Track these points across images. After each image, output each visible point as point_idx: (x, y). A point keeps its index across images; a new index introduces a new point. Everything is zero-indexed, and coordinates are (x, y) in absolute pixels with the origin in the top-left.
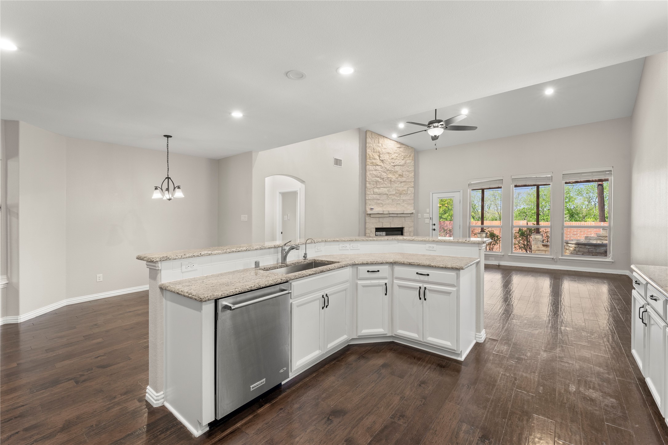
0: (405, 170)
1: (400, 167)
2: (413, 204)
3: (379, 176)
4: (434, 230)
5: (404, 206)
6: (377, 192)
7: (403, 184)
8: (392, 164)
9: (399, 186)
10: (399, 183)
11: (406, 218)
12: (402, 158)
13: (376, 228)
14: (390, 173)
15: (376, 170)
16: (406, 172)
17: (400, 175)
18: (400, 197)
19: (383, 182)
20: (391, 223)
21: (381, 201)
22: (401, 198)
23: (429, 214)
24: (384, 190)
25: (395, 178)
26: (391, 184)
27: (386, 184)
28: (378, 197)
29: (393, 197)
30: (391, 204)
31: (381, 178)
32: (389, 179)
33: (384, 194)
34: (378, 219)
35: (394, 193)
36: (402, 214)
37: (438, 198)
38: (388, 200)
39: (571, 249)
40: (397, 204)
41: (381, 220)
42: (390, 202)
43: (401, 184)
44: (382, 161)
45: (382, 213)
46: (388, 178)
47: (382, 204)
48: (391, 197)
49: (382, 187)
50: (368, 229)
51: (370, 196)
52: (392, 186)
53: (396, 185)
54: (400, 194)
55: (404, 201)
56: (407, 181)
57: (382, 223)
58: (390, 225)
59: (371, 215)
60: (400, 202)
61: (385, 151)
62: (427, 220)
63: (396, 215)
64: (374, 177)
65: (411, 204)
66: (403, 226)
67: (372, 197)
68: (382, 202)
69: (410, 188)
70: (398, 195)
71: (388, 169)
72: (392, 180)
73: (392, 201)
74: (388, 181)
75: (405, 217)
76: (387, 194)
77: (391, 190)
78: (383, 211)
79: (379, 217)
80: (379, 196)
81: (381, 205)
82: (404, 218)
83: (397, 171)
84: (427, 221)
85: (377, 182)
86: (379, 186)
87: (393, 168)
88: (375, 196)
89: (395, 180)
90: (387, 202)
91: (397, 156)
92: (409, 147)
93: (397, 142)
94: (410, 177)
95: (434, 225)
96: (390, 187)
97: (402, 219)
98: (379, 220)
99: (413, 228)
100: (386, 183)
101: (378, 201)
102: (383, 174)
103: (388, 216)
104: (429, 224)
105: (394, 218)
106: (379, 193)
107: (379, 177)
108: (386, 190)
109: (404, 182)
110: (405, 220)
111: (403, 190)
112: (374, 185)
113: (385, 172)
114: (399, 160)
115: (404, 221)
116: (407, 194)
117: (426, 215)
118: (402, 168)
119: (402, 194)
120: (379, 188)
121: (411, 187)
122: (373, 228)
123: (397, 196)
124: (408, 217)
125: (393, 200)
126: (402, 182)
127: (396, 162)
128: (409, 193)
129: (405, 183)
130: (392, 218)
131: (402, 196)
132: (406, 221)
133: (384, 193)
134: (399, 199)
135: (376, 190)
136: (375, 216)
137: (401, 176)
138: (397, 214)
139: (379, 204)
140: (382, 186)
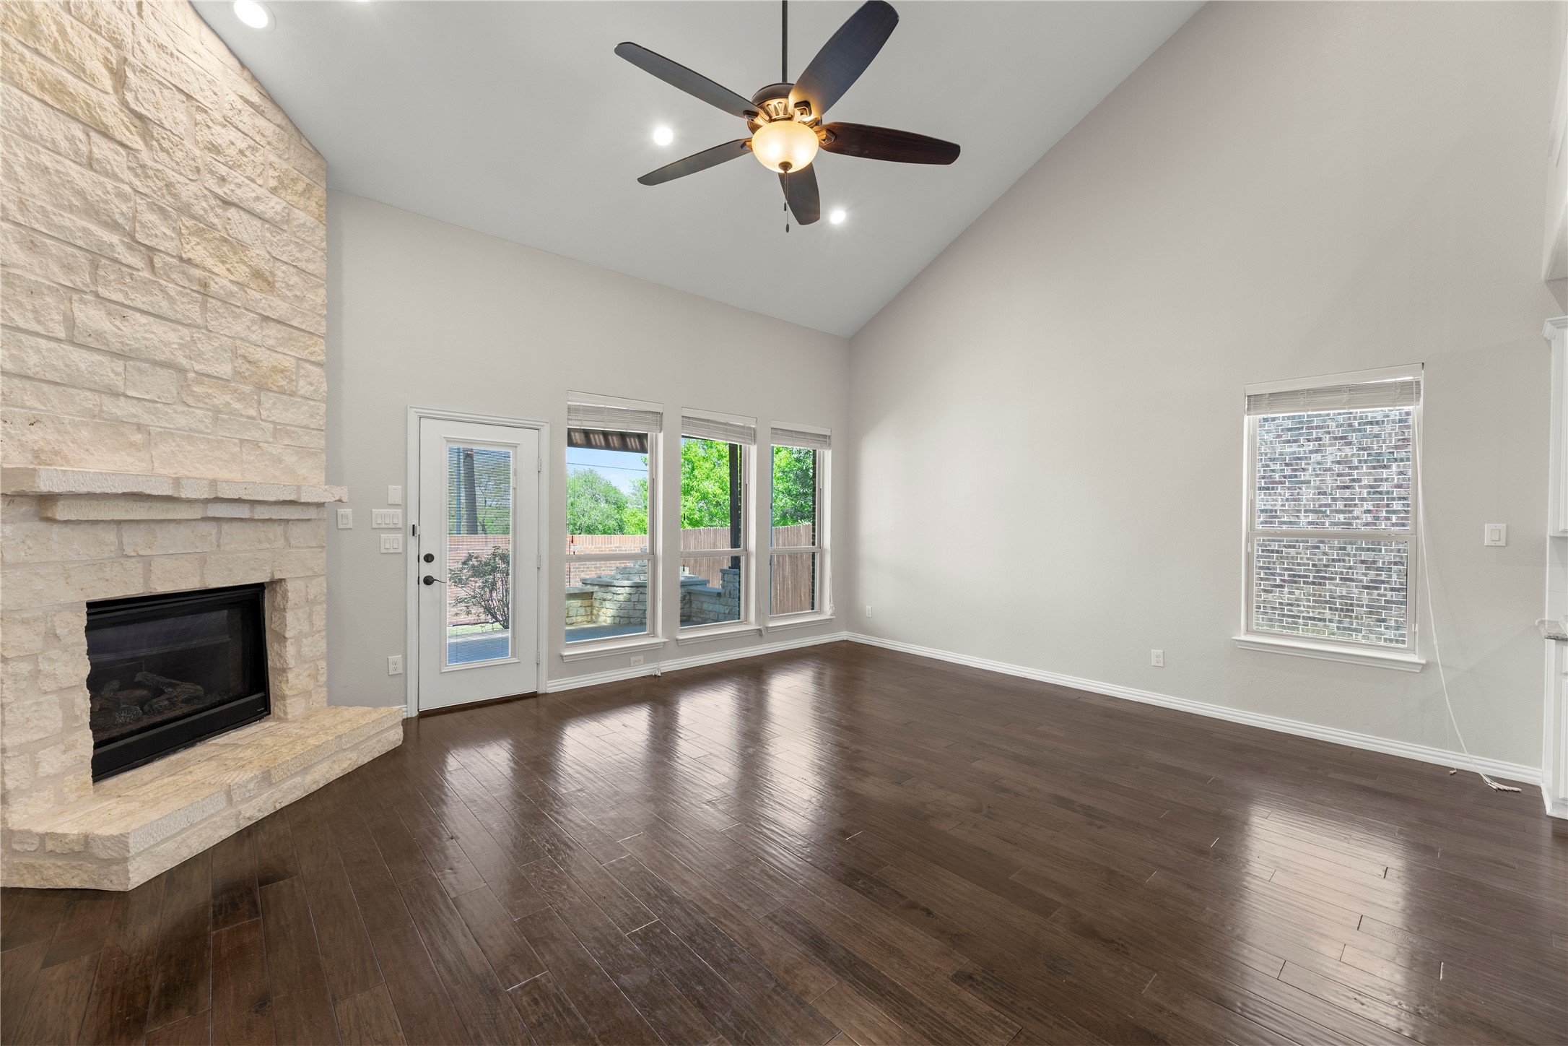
0: (284, 258)
1: (257, 223)
2: (324, 457)
3: (121, 221)
4: (429, 581)
5: (280, 461)
6: (99, 336)
7: (272, 331)
8: (211, 183)
9: (253, 337)
10: (253, 322)
11: (295, 530)
12: (273, 183)
13: (90, 605)
14: (198, 232)
15: (90, 163)
16: (292, 269)
17: (257, 274)
18: (259, 403)
19: (146, 274)
20: (203, 562)
21: (135, 409)
22: (264, 414)
23: (399, 511)
24: (164, 338)
25: (231, 281)
26: (204, 308)
27: (171, 299)
28: (110, 371)
29: (222, 399)
30: (208, 441)
31: (133, 243)
32: (197, 273)
33: (155, 363)
34: (110, 536)
35: (225, 369)
36: (276, 508)
37: (449, 440)
38: (180, 408)
39: (621, 598)
40: (242, 441)
41: (135, 541)
42: (202, 427)
43: (262, 328)
44: (137, 123)
45: (169, 493)
46: (189, 261)
47: (139, 428)
48: (209, 395)
49: (143, 312)
50: (24, 622)
51: (38, 351)
52: (213, 324)
53: (239, 327)
54: (261, 388)
55: (280, 430)
56: (295, 324)
57: (147, 562)
58: (202, 575)
59: (60, 504)
60: (257, 435)
61: (164, 64)
62: (391, 536)
63: (244, 512)
64: (71, 208)
65: (315, 454)
66: (277, 576)
67: (60, 364)
68: (146, 419)
69: (308, 366)
70: (247, 389)
71: (189, 206)
72: (213, 287)
73: (216, 419)
74: (187, 284)
75: (288, 521)
76: (182, 371)
77: (205, 347)
78: (177, 481)
79: (119, 522)
80: (120, 369)
81: (137, 437)
82: (279, 529)
83: (244, 246)
84: (392, 541)
85: (97, 257)
86: (118, 297)
87: (219, 211)
88: (82, 360)
89: (232, 294)
90: (182, 421)
91: (241, 152)
92: (304, 142)
93: (243, 65)
94: (306, 305)
95: (429, 558)
96: (198, 327)
97: (271, 536)
98: (121, 543)
99: (322, 578)
100: (172, 289)
101: (106, 400)
102: (149, 217)
103: (197, 513)
104: (405, 552)
105: (226, 527)
106: (116, 346)
107: (114, 226)
108: (172, 337)
109: (278, 322)
110: (287, 540)
111: (274, 370)
112: (68, 269)
113: (161, 209)
114: (253, 181)
115: (280, 543)
116: (292, 394)
117: (382, 515)
118: (268, 235)
119: (269, 390)
120: (119, 310)
121: (313, 363)
122: (71, 607)
123: (242, 398)
124: (304, 526)
125: (217, 411)
126: (266, 319)
127: (239, 186)
128: (302, 392)
129: (285, 332)
130: (210, 528)
131: (268, 400)
132: (293, 542)
133: (159, 357)
134: (252, 412)
135: (90, 316)
136: (93, 516)
137: (266, 280)
138: (254, 503)
139: (116, 424)
140: (140, 300)
